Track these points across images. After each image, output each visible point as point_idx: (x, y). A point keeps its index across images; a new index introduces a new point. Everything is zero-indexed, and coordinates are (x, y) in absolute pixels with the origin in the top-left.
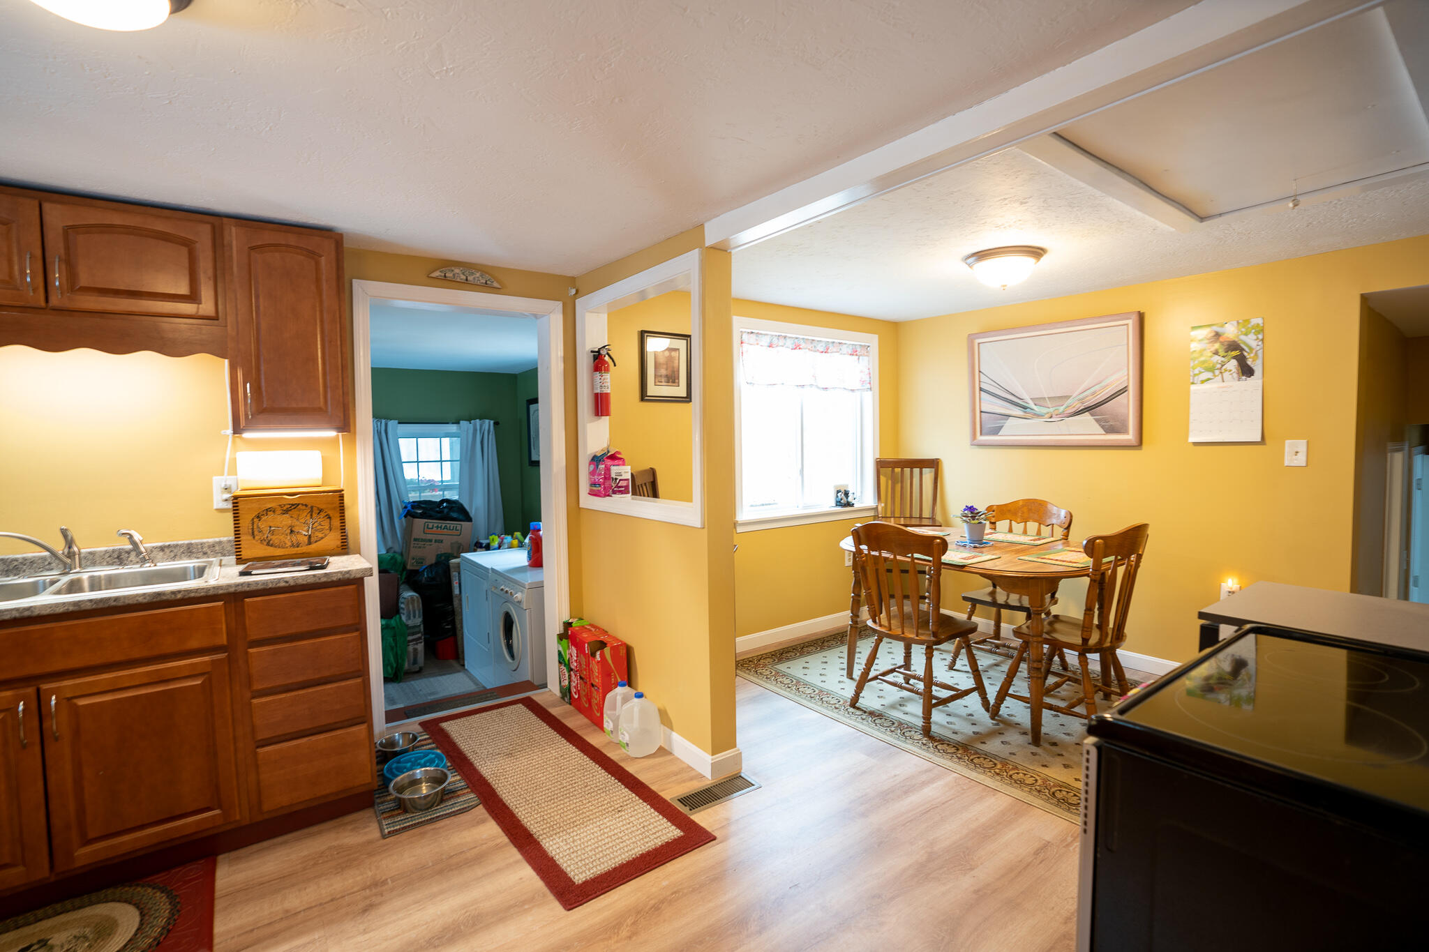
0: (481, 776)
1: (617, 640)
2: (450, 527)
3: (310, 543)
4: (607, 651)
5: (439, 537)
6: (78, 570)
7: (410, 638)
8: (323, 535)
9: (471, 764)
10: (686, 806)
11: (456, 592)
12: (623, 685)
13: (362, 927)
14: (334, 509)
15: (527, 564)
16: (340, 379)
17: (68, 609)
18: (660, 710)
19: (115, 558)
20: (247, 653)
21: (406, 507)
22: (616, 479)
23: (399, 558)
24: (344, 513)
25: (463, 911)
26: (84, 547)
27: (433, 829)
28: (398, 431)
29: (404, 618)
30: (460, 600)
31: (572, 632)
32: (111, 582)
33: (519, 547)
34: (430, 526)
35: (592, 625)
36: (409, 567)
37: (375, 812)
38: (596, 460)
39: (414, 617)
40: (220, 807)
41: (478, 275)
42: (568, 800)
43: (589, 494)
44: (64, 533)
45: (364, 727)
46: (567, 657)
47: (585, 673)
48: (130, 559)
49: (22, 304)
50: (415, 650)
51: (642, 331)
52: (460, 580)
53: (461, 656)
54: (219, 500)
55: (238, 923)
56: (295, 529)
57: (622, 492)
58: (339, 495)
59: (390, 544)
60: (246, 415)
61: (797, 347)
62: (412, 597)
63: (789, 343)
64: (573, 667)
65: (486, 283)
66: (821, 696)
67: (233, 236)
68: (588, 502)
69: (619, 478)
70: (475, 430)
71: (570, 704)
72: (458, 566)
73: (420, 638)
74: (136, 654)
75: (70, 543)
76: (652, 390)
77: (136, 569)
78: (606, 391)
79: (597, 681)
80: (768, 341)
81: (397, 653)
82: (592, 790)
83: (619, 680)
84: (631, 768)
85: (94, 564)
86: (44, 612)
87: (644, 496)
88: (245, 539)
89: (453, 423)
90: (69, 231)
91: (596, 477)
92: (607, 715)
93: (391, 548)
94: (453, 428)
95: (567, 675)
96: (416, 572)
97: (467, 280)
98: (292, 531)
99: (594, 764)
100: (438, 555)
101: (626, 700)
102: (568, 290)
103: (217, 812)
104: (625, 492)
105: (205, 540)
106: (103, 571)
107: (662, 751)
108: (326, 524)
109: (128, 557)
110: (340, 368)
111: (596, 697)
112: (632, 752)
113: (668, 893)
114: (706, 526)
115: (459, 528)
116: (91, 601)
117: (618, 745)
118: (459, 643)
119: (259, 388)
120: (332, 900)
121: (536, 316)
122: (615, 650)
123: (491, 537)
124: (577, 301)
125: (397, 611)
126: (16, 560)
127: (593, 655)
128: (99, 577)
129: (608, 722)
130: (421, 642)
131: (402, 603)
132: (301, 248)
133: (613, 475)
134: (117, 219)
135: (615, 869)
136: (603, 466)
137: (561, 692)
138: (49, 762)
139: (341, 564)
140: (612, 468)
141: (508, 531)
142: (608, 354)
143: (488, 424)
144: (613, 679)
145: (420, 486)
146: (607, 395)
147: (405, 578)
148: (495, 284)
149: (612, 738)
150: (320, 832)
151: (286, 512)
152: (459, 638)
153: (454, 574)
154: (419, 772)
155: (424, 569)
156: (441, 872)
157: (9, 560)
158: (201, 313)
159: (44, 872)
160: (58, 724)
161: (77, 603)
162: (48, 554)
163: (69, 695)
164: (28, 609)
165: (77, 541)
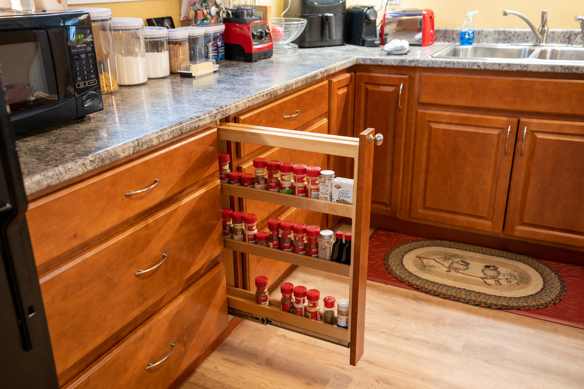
6: (544, 44)
17: (547, 70)
19: (566, 38)
26: (551, 28)
32: (563, 55)
44: (543, 14)
48: (576, 40)
75: (544, 23)
85: (553, 41)
86: (534, 70)
106: (559, 47)
109: (575, 38)
116: (562, 66)
126: (511, 32)
128: (557, 51)
138: (515, 168)
157: (507, 32)
159: (498, 230)
160: (524, 146)
161: (553, 67)
162: (530, 30)
163: (534, 129)
164: (526, 66)
165: (549, 23)
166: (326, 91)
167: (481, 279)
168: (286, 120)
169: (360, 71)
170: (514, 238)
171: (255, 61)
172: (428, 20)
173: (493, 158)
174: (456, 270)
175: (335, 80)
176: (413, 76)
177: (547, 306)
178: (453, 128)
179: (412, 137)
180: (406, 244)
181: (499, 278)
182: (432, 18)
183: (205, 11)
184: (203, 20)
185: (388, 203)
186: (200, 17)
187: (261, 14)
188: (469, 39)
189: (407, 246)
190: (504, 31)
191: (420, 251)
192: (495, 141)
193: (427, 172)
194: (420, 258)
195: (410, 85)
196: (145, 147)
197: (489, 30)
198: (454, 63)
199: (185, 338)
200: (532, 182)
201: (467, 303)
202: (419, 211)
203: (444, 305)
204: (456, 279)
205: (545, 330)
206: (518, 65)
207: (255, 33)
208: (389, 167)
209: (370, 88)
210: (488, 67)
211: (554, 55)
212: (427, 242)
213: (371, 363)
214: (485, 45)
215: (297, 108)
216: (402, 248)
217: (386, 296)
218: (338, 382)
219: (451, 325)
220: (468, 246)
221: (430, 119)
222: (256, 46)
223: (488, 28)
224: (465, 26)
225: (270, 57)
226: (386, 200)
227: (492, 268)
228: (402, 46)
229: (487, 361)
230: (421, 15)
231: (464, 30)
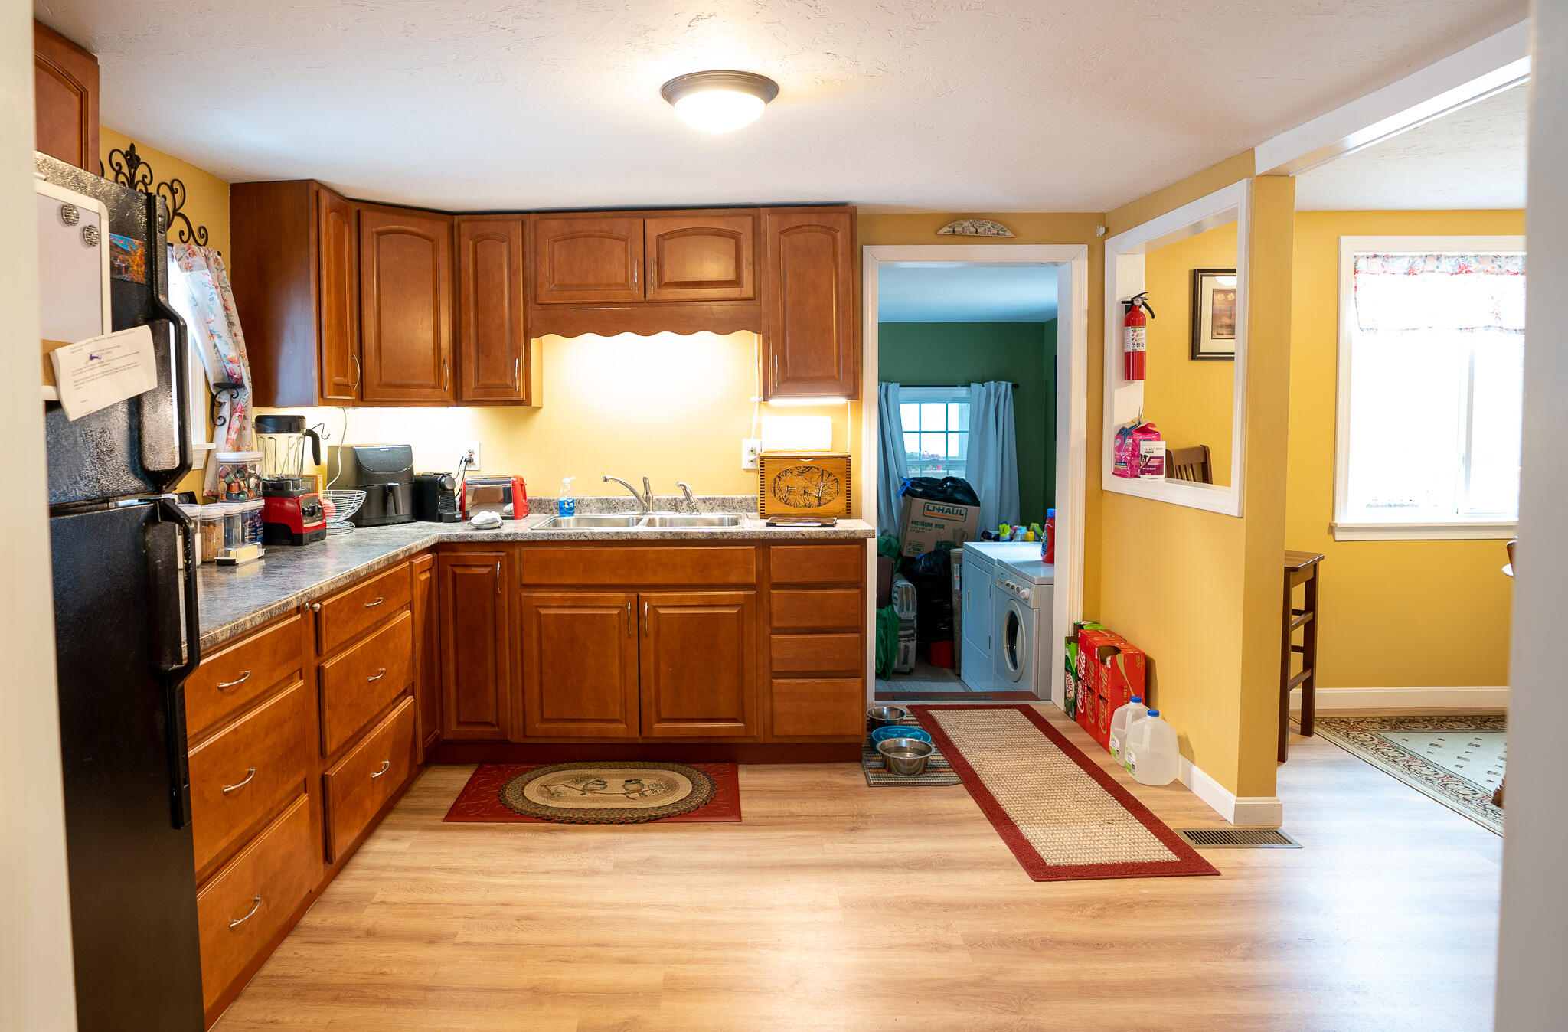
0: (965, 761)
1: (1136, 648)
2: (953, 510)
3: (819, 505)
4: (1120, 658)
5: (940, 522)
6: (651, 512)
7: (902, 633)
8: (831, 498)
9: (957, 750)
10: (1192, 839)
11: (957, 587)
12: (1138, 701)
13: (849, 839)
14: (842, 474)
15: (1040, 558)
16: (852, 348)
18: (1180, 738)
19: (672, 506)
20: (770, 593)
21: (904, 484)
22: (1146, 456)
23: (894, 542)
24: (850, 478)
25: (936, 854)
26: (657, 493)
27: (914, 791)
28: (899, 396)
29: (896, 609)
30: (960, 597)
31: (1082, 634)
32: (672, 523)
33: (1035, 541)
34: (931, 508)
35: (1109, 632)
36: (905, 554)
37: (863, 767)
38: (1123, 433)
39: (908, 609)
40: (744, 722)
41: (989, 225)
42: (1054, 800)
43: (1113, 473)
44: (645, 480)
45: (858, 680)
46: (1074, 664)
47: (1093, 682)
48: (682, 507)
49: (631, 300)
50: (907, 647)
51: (1195, 270)
52: (961, 574)
53: (957, 664)
54: (747, 461)
55: (757, 809)
56: (808, 491)
57: (1153, 473)
58: (847, 460)
59: (885, 526)
60: (774, 384)
61: (1464, 270)
62: (906, 587)
63: (1447, 265)
64: (1080, 676)
65: (998, 234)
66: (1446, 782)
67: (769, 222)
68: (1112, 483)
69: (1150, 455)
70: (989, 395)
71: (1075, 721)
72: (960, 557)
73: (913, 635)
74: (695, 580)
75: (647, 490)
76: (1207, 344)
77: (687, 515)
78: (1139, 349)
79: (1105, 692)
80: (1407, 266)
81: (886, 647)
82: (1083, 799)
83: (1133, 695)
84: (1134, 792)
85: (659, 508)
87: (1182, 479)
88: (768, 495)
89: (962, 386)
90: (661, 238)
91: (1121, 454)
92: (1114, 733)
93: (886, 531)
94: (962, 392)
95: (1073, 686)
96: (912, 560)
97: (977, 232)
98: (805, 492)
99: (1090, 778)
100: (938, 542)
101: (1137, 716)
102: (1096, 228)
103: (742, 725)
104: (1157, 471)
105: (734, 496)
106: (667, 515)
107: (1176, 785)
108: (834, 487)
109: (682, 505)
110: (852, 337)
111: (1104, 710)
112: (1138, 776)
113: (1147, 900)
114: (1245, 516)
115: (963, 512)
116: (671, 533)
117: (1124, 768)
118: (956, 649)
119: (785, 358)
120: (826, 816)
121: (1056, 264)
122: (1130, 659)
123: (1001, 527)
124: (1107, 242)
125: (890, 602)
126: (614, 500)
127: (1103, 662)
128: (665, 518)
129: (1114, 740)
130: (914, 640)
131: (895, 592)
132: (821, 226)
133: (1142, 452)
134: (688, 224)
135: (1092, 866)
136: (1131, 441)
137: (1065, 705)
139: (847, 526)
140: (1142, 442)
141: (1025, 521)
142: (1144, 304)
143: (1005, 387)
144: (1125, 694)
145: (922, 463)
146: (1142, 354)
147: (900, 566)
148: (1009, 234)
149: (1115, 759)
150: (816, 769)
151: (801, 473)
152: (956, 643)
153: (955, 566)
154: (904, 742)
155: (922, 557)
156: (919, 822)
157: (610, 500)
158: (744, 295)
159: (635, 734)
160: (648, 625)
161: (662, 534)
162: (635, 497)
163: (655, 604)
164: (636, 534)
165: (652, 489)
166: (407, 575)
167: (623, 795)
168: (368, 609)
169: (443, 551)
170: (654, 741)
171: (306, 544)
172: (519, 488)
173: (617, 643)
174: (592, 791)
175: (416, 561)
176: (511, 553)
177: (698, 808)
178: (567, 611)
179: (518, 628)
180: (525, 773)
181: (643, 790)
182: (522, 485)
183: (242, 483)
184: (239, 494)
185: (494, 722)
186: (235, 490)
187: (309, 485)
188: (570, 509)
189: (526, 776)
190: (607, 499)
191: (543, 779)
192: (616, 622)
193: (541, 672)
194: (545, 786)
195: (509, 566)
196: (240, 630)
197: (590, 498)
198: (558, 535)
199: (268, 893)
200: (663, 667)
201: (611, 823)
202: (537, 726)
203: (585, 831)
204: (593, 800)
205: (698, 831)
206: (627, 533)
207: (306, 509)
208: (491, 673)
209: (458, 571)
210: (597, 537)
211: (663, 523)
212: (550, 768)
213: (506, 905)
214: (588, 515)
215: (379, 595)
216: (519, 779)
217: (510, 835)
218: (469, 932)
219: (598, 848)
220: (602, 764)
221: (538, 604)
222: (309, 523)
223: (588, 497)
224: (563, 495)
225: (323, 539)
226: (491, 718)
227: (634, 782)
228: (494, 518)
229: (642, 873)
230: (509, 482)
231: (562, 499)
